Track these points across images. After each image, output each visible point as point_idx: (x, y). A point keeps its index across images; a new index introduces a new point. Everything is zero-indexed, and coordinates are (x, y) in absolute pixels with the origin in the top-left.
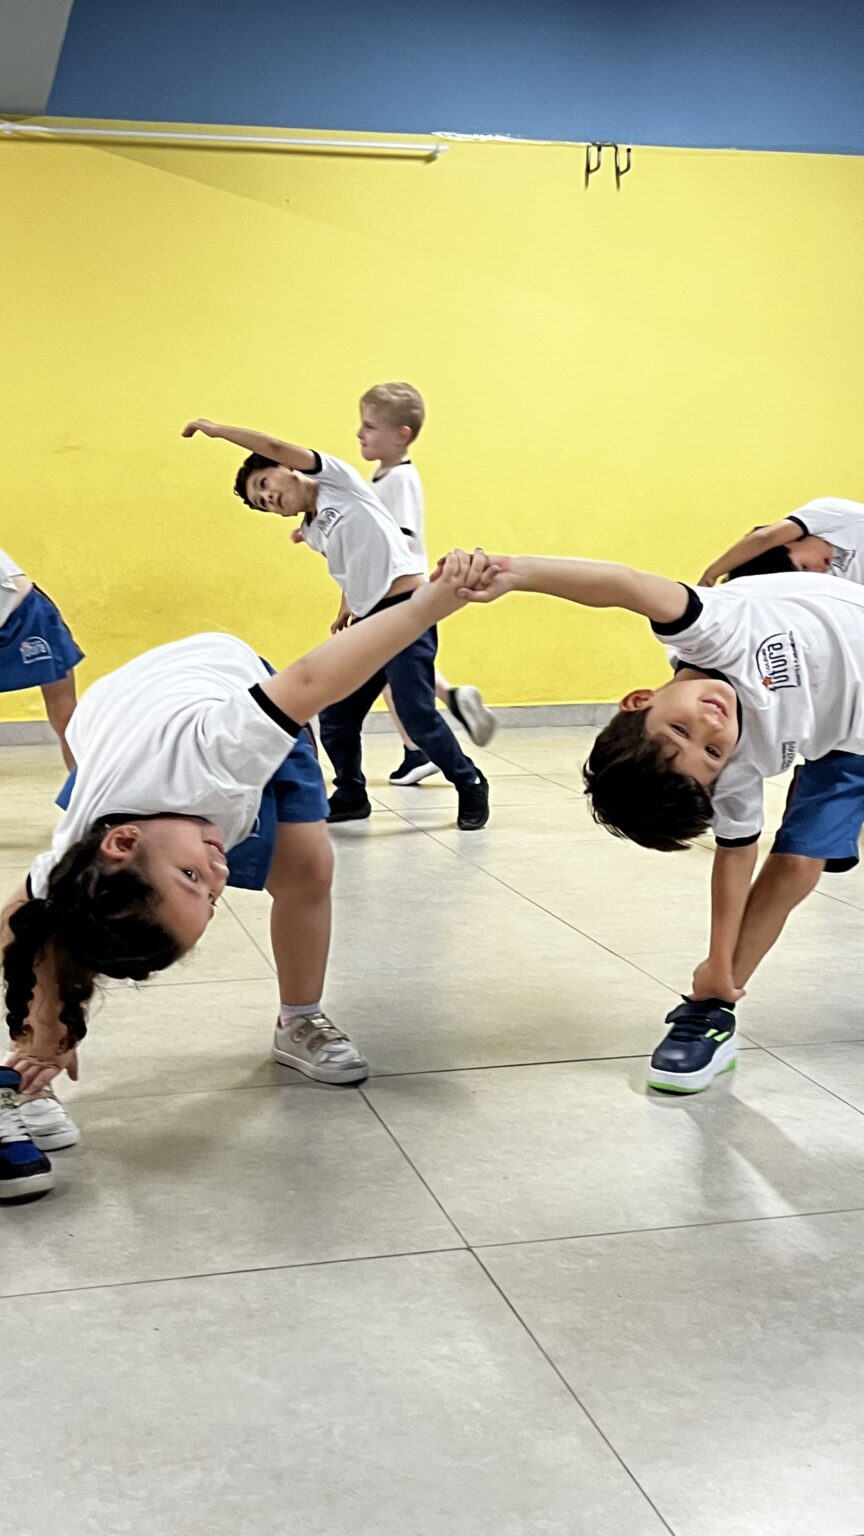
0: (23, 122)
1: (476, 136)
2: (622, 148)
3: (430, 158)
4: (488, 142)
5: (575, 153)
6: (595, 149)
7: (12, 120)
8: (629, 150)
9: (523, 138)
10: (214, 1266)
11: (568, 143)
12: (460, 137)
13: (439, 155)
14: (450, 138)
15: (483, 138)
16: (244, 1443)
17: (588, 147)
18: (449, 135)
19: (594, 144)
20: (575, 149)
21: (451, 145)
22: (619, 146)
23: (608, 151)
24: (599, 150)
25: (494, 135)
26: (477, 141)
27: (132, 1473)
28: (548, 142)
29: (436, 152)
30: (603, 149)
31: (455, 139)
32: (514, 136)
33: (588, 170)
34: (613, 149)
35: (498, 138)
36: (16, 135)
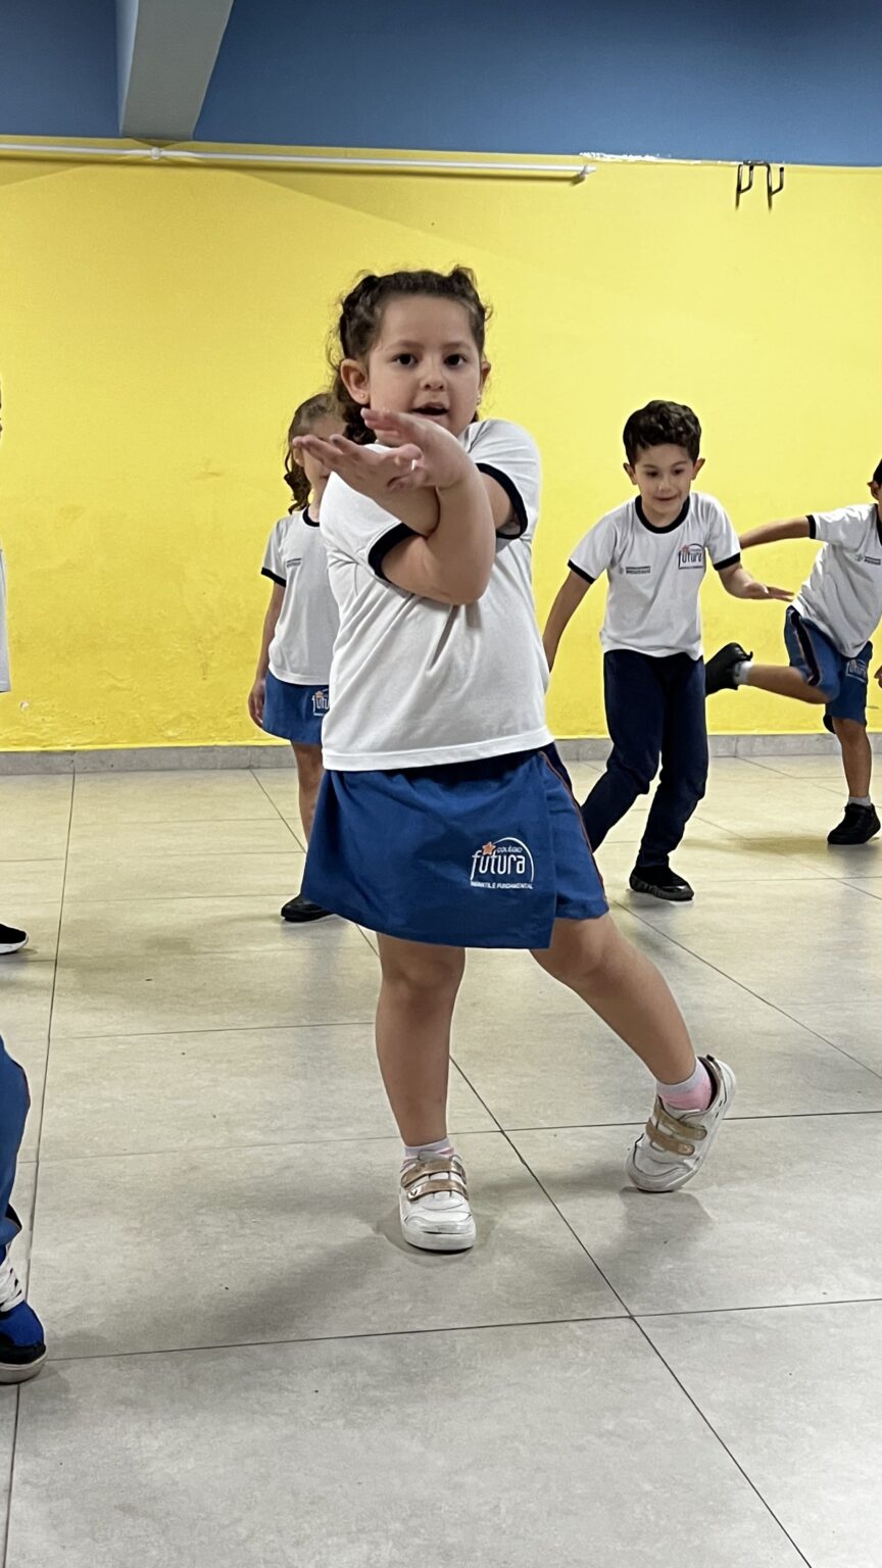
0: (169, 147)
1: (625, 157)
2: (775, 167)
3: (577, 179)
4: (636, 162)
5: (725, 173)
6: (748, 167)
7: (160, 146)
8: (782, 170)
9: (673, 158)
10: (370, 1327)
11: (719, 162)
12: (608, 158)
13: (586, 176)
14: (598, 159)
15: (632, 158)
16: (411, 1516)
17: (740, 166)
18: (597, 156)
19: (746, 163)
20: (728, 169)
21: (601, 166)
22: (771, 165)
23: (760, 170)
24: (751, 169)
25: (643, 156)
26: (625, 162)
27: (297, 1544)
28: (699, 162)
29: (583, 172)
30: (756, 168)
31: (603, 160)
32: (663, 156)
33: (739, 190)
34: (765, 168)
35: (648, 158)
36: (163, 161)
